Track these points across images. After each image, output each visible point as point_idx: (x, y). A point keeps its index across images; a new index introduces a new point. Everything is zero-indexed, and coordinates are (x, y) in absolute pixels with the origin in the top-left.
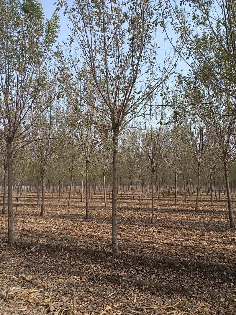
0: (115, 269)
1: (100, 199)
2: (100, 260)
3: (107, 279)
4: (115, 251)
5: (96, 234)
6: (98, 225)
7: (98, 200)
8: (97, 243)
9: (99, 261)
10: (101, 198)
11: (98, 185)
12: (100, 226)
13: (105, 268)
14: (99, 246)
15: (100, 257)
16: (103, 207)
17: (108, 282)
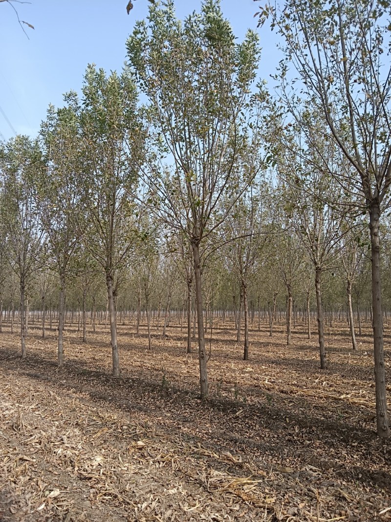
0: (386, 464)
1: (341, 335)
2: (356, 444)
3: (372, 479)
4: (384, 431)
5: (342, 397)
6: (345, 381)
7: (340, 337)
8: (346, 412)
9: (353, 444)
10: (343, 334)
11: (336, 311)
12: (348, 383)
13: (366, 458)
14: (349, 417)
15: (356, 438)
16: (350, 350)
17: (375, 484)
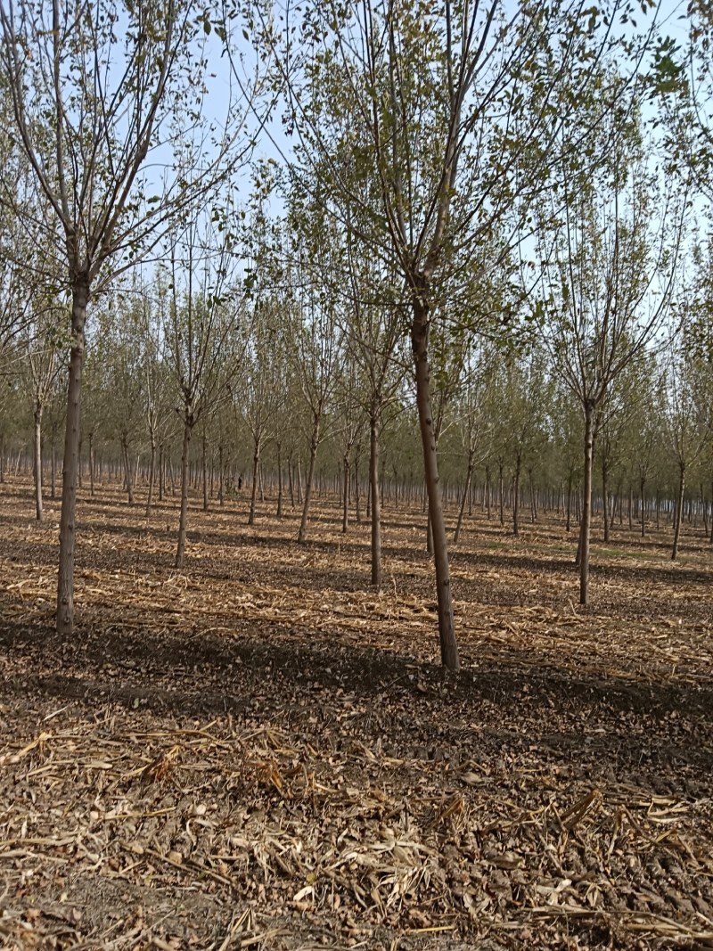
2: (23, 646)
4: (66, 624)
5: (8, 588)
7: (16, 500)
8: (14, 609)
9: (19, 647)
10: (23, 495)
15: (24, 637)
16: (31, 520)
